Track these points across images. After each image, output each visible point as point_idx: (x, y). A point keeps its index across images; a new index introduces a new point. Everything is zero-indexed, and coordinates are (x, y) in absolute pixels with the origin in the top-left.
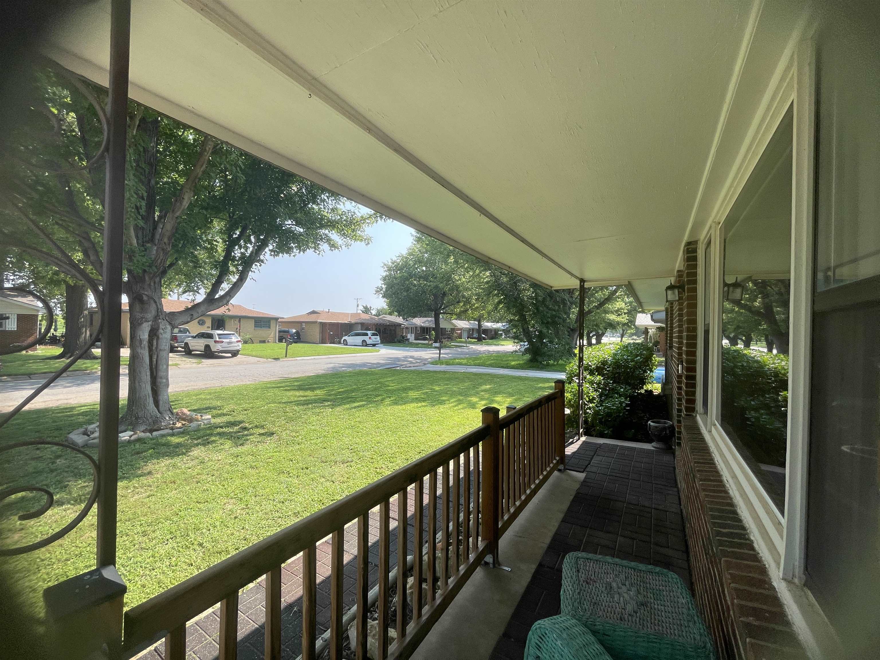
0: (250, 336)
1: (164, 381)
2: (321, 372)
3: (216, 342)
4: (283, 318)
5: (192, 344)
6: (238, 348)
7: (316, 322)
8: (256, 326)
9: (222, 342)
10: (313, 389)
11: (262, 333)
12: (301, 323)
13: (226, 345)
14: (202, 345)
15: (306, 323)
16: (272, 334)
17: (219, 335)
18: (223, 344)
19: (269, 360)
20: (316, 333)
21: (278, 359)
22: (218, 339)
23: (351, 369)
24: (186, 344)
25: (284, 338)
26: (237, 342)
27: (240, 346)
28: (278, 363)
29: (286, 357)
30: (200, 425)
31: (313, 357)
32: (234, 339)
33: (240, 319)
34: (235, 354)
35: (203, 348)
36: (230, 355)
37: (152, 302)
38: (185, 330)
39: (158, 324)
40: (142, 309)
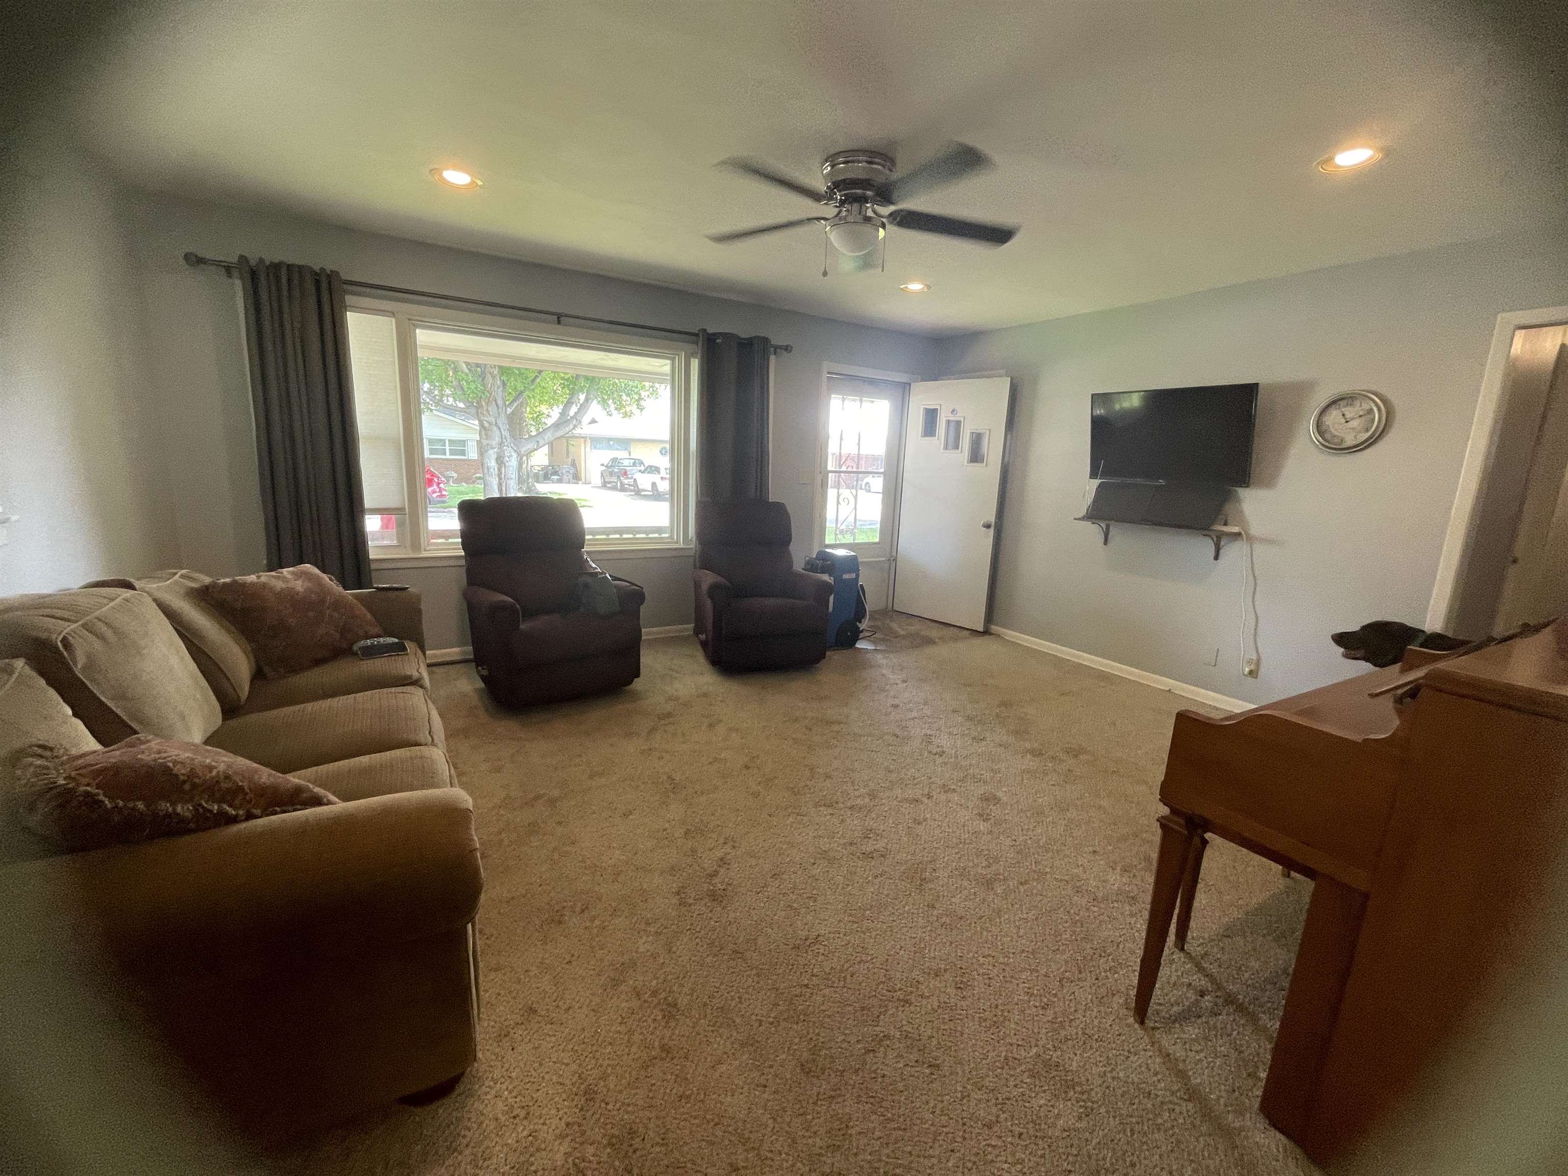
37: (495, 428)
38: (637, 462)
39: (503, 451)
40: (486, 435)
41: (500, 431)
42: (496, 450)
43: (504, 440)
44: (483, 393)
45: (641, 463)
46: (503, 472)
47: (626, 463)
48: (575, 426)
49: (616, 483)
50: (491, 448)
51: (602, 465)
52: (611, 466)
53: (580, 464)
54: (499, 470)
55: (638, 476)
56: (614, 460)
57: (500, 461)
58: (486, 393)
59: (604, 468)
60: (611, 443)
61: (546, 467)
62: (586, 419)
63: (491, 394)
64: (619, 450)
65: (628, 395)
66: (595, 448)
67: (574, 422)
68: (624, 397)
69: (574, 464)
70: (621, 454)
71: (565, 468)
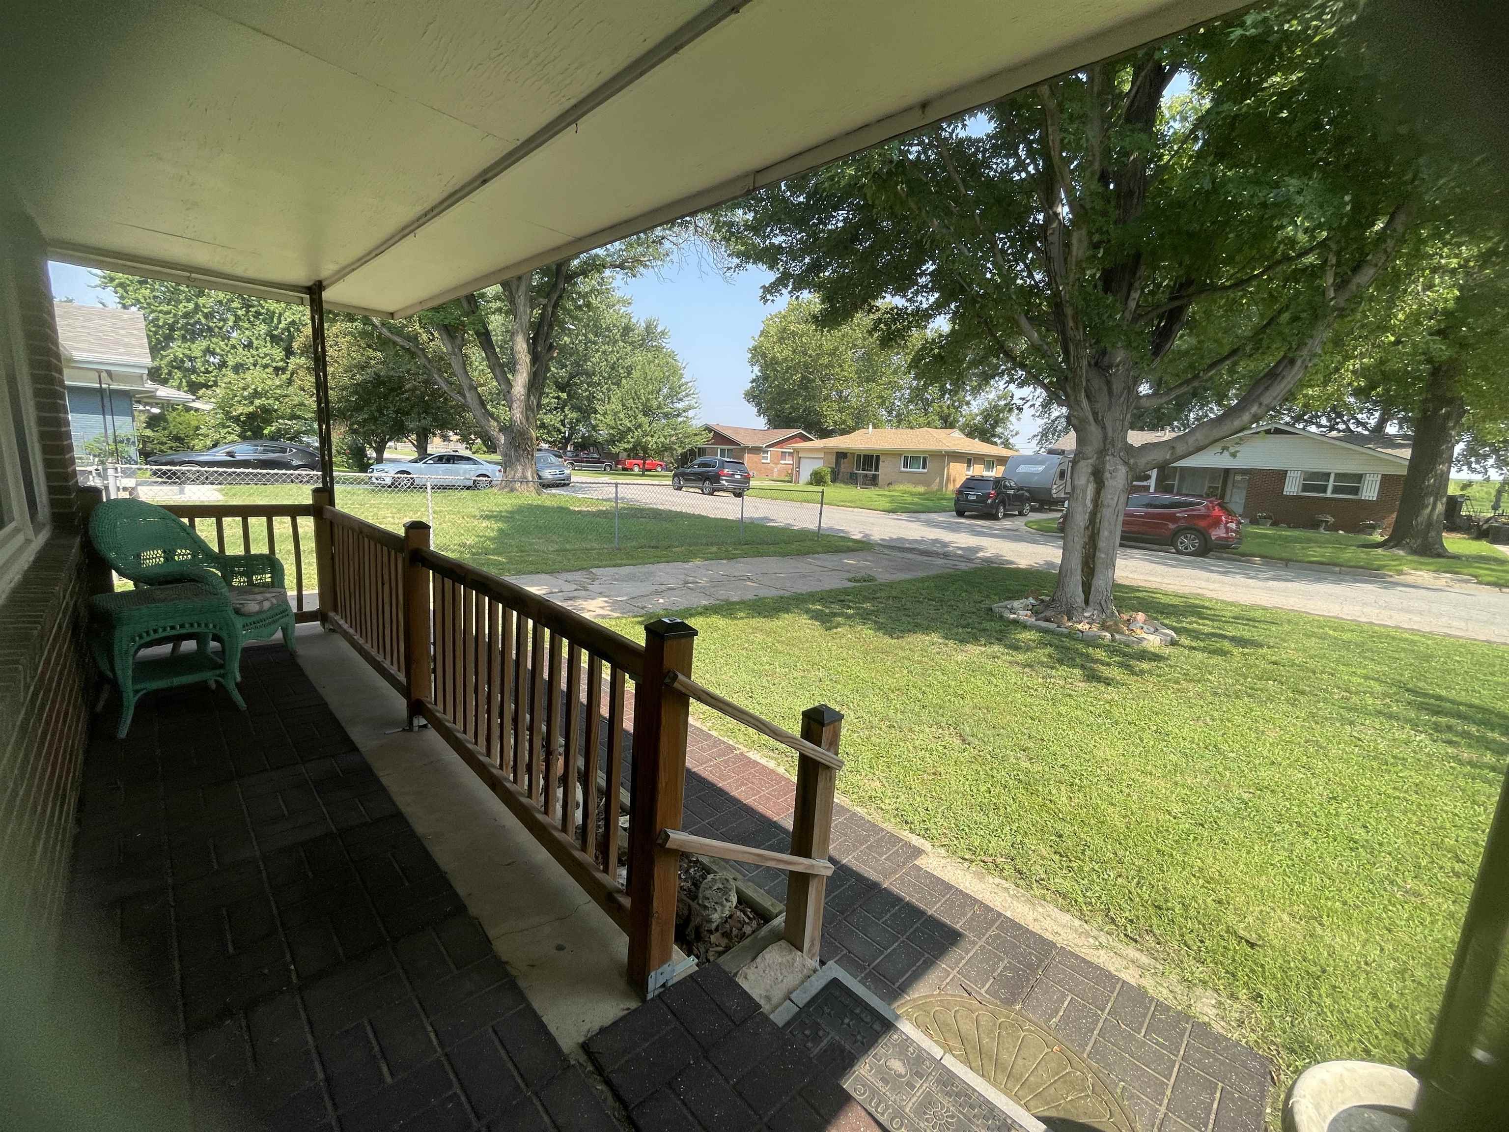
37: (1093, 428)
39: (1104, 463)
41: (1105, 433)
42: (1091, 461)
43: (1109, 446)
50: (1084, 459)
57: (1097, 477)
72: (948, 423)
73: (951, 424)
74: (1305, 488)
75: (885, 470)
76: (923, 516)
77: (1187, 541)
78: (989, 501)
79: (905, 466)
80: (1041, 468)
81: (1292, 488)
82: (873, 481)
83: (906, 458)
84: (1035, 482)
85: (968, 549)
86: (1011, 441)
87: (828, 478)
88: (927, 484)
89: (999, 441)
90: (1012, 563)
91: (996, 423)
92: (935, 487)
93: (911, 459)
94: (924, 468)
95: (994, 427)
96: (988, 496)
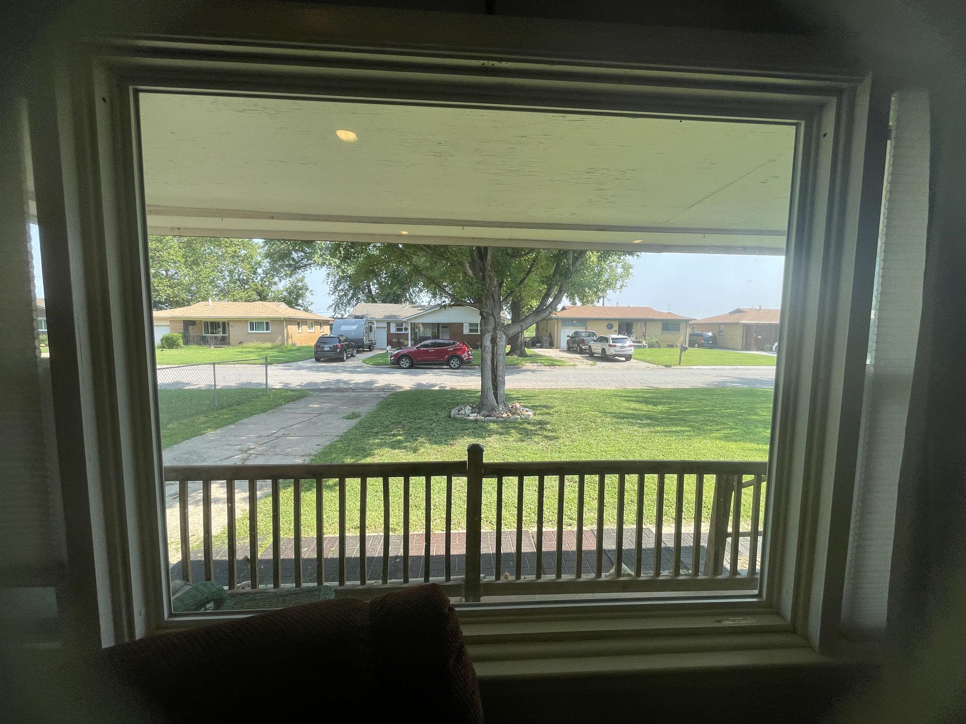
0: (657, 340)
1: (501, 379)
2: (700, 385)
3: (610, 346)
4: (695, 320)
5: (594, 347)
6: (630, 353)
7: (737, 324)
8: (664, 329)
9: (615, 346)
10: (655, 404)
11: (669, 336)
12: (719, 324)
13: (619, 349)
14: (600, 348)
15: (725, 324)
16: (682, 337)
17: (613, 339)
18: (616, 348)
19: (660, 366)
20: (738, 336)
21: (670, 366)
22: (611, 344)
23: (746, 386)
24: (590, 346)
25: (697, 342)
26: (629, 346)
27: (632, 351)
28: (669, 370)
29: (680, 364)
30: (517, 419)
31: (713, 367)
32: (628, 343)
33: (646, 322)
34: (628, 358)
35: (600, 351)
36: (624, 359)
37: (491, 317)
38: (592, 334)
39: (496, 334)
40: (485, 323)
41: (495, 320)
42: (491, 333)
43: (497, 326)
44: (483, 291)
45: (594, 334)
46: (495, 349)
47: (583, 334)
48: (550, 313)
49: (577, 348)
50: (488, 332)
51: (568, 336)
52: (574, 337)
53: (554, 336)
54: (493, 348)
55: (592, 344)
56: (576, 333)
57: (494, 341)
58: (485, 291)
59: (569, 338)
60: (575, 322)
61: (534, 338)
62: (560, 307)
63: (488, 292)
64: (580, 326)
65: (590, 289)
66: (564, 325)
67: (550, 310)
68: (587, 290)
69: (550, 336)
70: (581, 330)
71: (546, 338)
72: (262, 297)
73: (264, 297)
74: (471, 331)
75: (234, 332)
76: (294, 364)
77: (454, 362)
78: (338, 350)
79: (252, 329)
80: (355, 327)
81: (466, 331)
82: (224, 342)
83: (252, 324)
84: (352, 336)
85: (366, 383)
86: (309, 308)
87: (181, 341)
88: (272, 340)
89: (301, 309)
90: (400, 387)
91: (299, 296)
92: (278, 342)
93: (255, 324)
94: (267, 329)
95: (297, 299)
96: (336, 347)
